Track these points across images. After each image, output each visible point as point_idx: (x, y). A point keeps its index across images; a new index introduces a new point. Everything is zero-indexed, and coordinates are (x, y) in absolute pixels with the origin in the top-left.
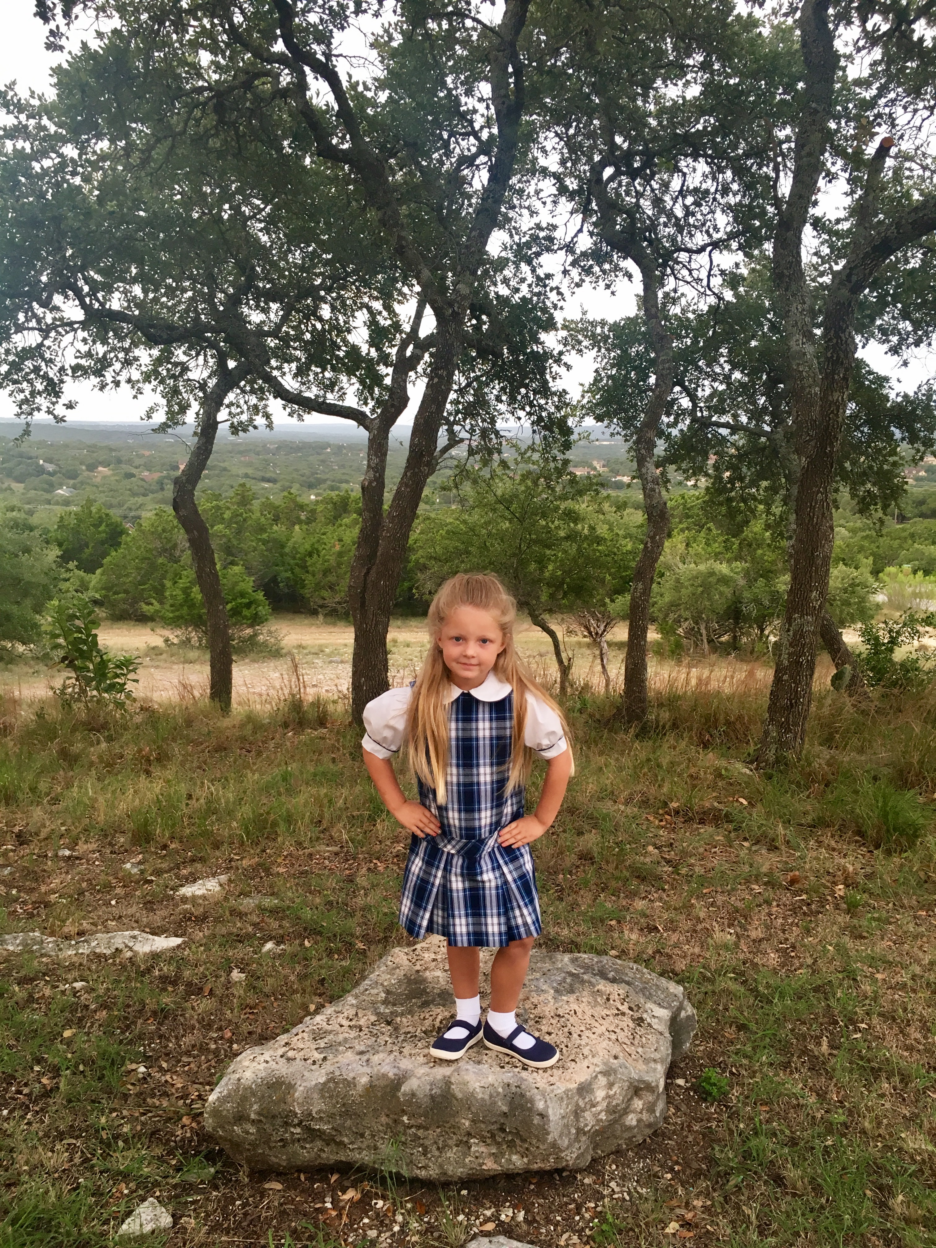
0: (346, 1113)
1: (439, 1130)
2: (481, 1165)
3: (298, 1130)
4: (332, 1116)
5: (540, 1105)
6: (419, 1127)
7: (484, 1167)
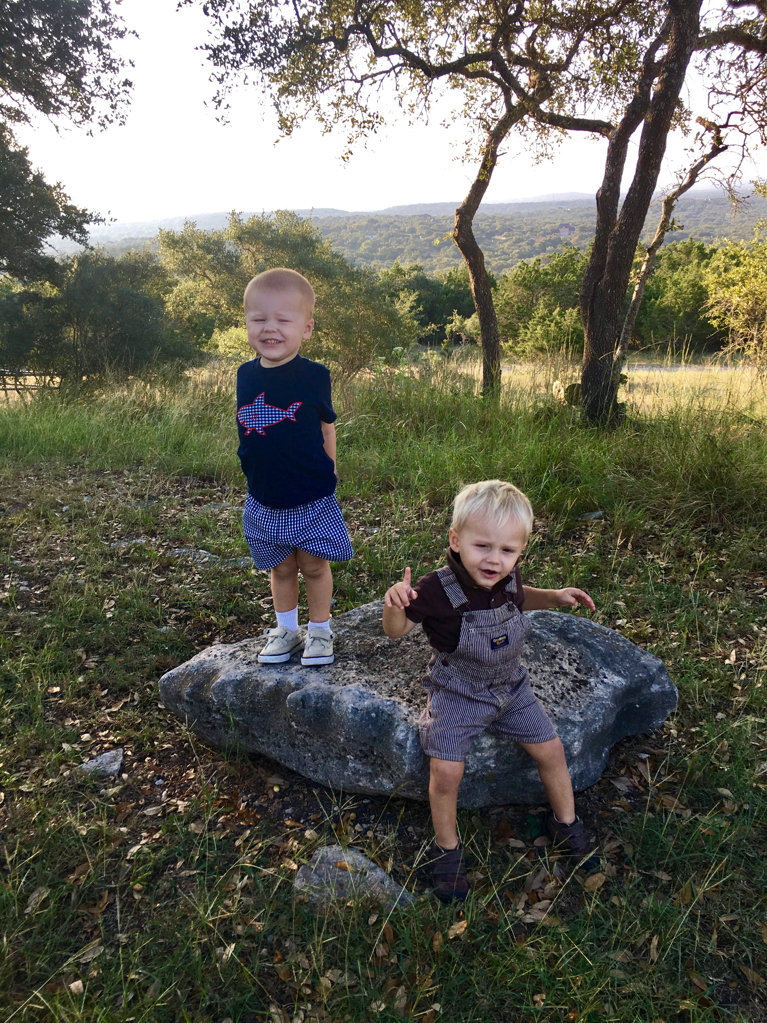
0: (254, 710)
1: (321, 740)
2: (358, 781)
3: (218, 717)
4: (242, 709)
5: (400, 735)
6: (306, 734)
7: (361, 784)
